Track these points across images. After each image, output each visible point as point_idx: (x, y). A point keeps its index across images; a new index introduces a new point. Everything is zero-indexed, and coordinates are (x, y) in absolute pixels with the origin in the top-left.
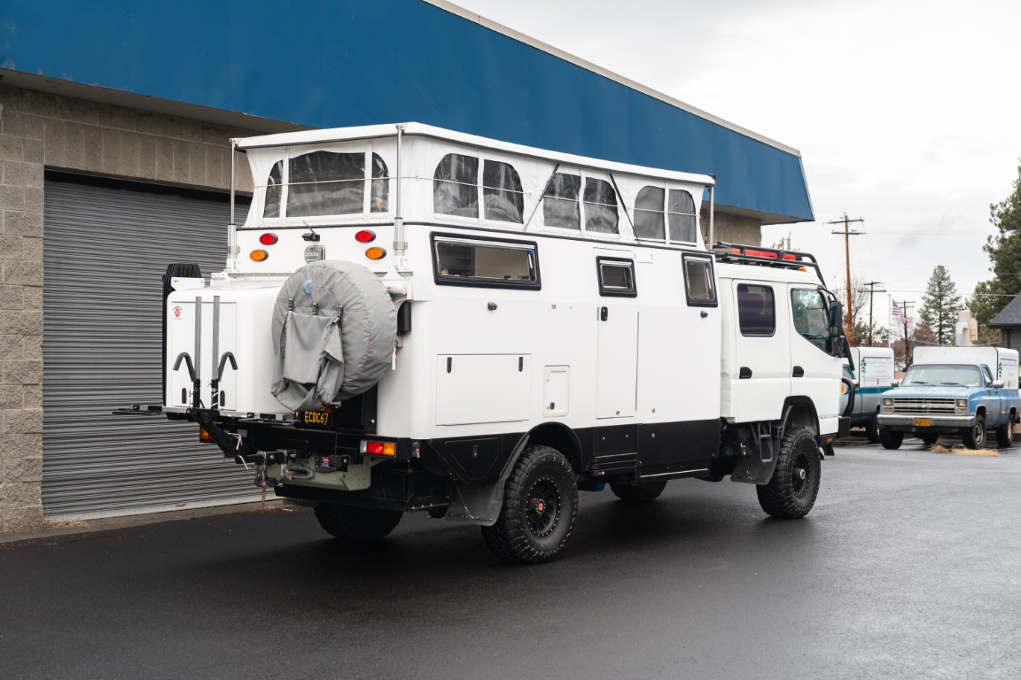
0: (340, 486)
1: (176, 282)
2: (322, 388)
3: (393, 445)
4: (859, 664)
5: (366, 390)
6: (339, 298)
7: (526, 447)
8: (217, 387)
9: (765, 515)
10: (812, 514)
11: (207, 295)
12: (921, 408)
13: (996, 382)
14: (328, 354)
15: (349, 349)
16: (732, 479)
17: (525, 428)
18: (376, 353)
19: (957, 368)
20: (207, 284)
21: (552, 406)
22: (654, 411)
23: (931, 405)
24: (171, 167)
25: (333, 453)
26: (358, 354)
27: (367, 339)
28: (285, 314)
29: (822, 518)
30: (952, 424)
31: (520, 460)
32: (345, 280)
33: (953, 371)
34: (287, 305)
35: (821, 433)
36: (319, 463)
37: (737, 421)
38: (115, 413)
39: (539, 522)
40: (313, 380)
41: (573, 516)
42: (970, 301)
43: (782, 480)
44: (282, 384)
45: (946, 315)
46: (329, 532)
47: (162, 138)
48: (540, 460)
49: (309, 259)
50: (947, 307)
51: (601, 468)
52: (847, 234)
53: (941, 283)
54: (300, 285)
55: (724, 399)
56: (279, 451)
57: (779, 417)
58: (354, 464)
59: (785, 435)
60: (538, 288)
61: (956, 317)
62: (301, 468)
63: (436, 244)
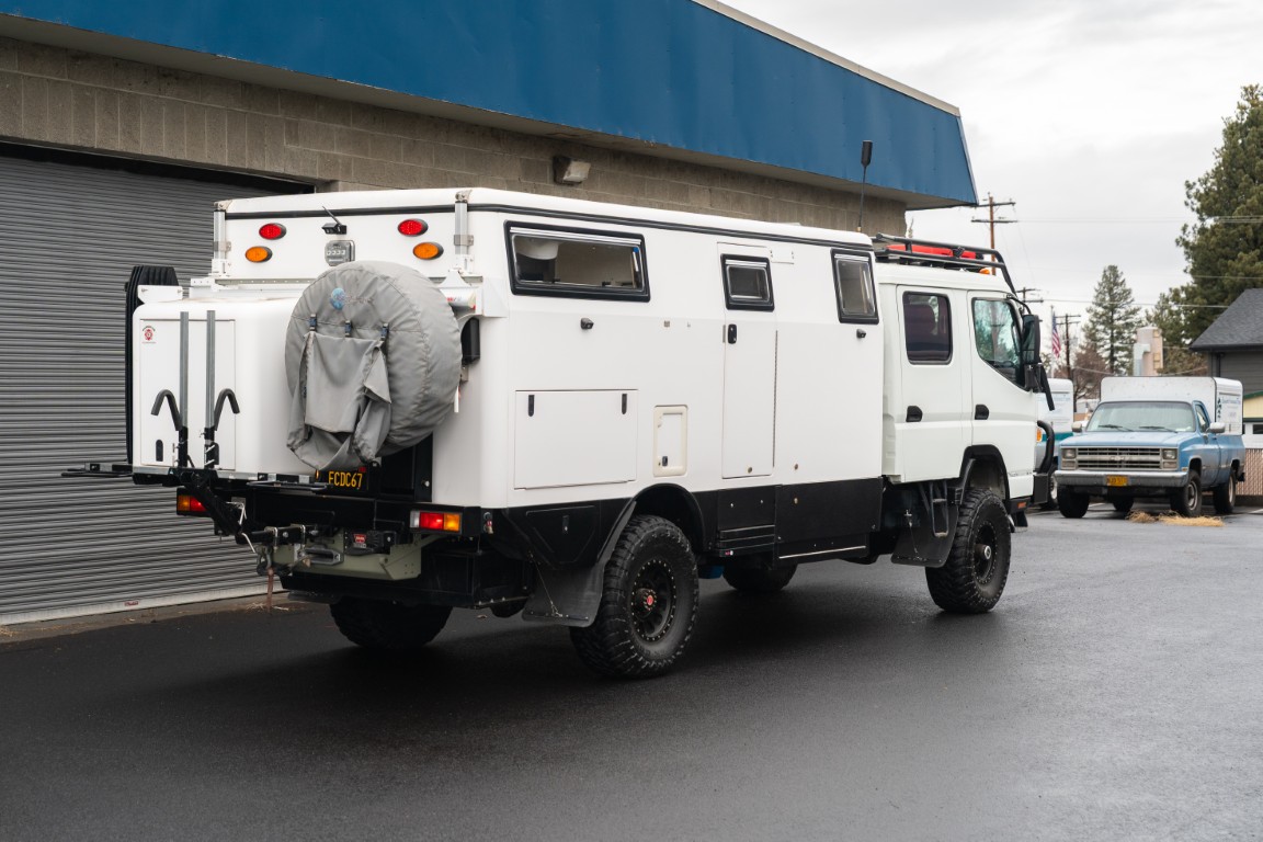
0: (379, 575)
1: (146, 292)
2: (361, 438)
3: (457, 516)
4: (1116, 807)
5: (418, 441)
6: (383, 313)
7: (631, 519)
8: (212, 438)
9: (937, 609)
10: (1000, 606)
11: (197, 310)
12: (1115, 462)
13: (1213, 425)
14: (370, 391)
15: (399, 384)
16: (894, 560)
17: (630, 492)
18: (435, 389)
19: (1162, 407)
20: (186, 295)
21: (665, 461)
22: (796, 467)
23: (1128, 458)
24: (116, 131)
25: (371, 529)
26: (411, 390)
27: (423, 370)
28: (306, 335)
29: (1015, 612)
30: (1157, 483)
31: (623, 537)
32: (391, 289)
33: (1156, 410)
34: (308, 324)
35: (1012, 497)
36: (349, 542)
37: (903, 481)
38: (64, 475)
39: (648, 621)
40: (349, 428)
41: (693, 612)
42: (1151, 313)
43: (961, 561)
44: (302, 433)
45: (1120, 333)
46: (351, 639)
47: (105, 90)
48: (649, 535)
49: (333, 260)
50: (1121, 322)
51: (730, 546)
52: (992, 223)
53: (1112, 287)
54: (327, 295)
55: (888, 451)
56: (294, 526)
57: (957, 475)
58: (401, 543)
59: (966, 500)
60: (647, 299)
61: (1134, 337)
62: (323, 549)
63: (513, 237)
